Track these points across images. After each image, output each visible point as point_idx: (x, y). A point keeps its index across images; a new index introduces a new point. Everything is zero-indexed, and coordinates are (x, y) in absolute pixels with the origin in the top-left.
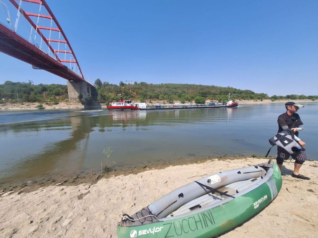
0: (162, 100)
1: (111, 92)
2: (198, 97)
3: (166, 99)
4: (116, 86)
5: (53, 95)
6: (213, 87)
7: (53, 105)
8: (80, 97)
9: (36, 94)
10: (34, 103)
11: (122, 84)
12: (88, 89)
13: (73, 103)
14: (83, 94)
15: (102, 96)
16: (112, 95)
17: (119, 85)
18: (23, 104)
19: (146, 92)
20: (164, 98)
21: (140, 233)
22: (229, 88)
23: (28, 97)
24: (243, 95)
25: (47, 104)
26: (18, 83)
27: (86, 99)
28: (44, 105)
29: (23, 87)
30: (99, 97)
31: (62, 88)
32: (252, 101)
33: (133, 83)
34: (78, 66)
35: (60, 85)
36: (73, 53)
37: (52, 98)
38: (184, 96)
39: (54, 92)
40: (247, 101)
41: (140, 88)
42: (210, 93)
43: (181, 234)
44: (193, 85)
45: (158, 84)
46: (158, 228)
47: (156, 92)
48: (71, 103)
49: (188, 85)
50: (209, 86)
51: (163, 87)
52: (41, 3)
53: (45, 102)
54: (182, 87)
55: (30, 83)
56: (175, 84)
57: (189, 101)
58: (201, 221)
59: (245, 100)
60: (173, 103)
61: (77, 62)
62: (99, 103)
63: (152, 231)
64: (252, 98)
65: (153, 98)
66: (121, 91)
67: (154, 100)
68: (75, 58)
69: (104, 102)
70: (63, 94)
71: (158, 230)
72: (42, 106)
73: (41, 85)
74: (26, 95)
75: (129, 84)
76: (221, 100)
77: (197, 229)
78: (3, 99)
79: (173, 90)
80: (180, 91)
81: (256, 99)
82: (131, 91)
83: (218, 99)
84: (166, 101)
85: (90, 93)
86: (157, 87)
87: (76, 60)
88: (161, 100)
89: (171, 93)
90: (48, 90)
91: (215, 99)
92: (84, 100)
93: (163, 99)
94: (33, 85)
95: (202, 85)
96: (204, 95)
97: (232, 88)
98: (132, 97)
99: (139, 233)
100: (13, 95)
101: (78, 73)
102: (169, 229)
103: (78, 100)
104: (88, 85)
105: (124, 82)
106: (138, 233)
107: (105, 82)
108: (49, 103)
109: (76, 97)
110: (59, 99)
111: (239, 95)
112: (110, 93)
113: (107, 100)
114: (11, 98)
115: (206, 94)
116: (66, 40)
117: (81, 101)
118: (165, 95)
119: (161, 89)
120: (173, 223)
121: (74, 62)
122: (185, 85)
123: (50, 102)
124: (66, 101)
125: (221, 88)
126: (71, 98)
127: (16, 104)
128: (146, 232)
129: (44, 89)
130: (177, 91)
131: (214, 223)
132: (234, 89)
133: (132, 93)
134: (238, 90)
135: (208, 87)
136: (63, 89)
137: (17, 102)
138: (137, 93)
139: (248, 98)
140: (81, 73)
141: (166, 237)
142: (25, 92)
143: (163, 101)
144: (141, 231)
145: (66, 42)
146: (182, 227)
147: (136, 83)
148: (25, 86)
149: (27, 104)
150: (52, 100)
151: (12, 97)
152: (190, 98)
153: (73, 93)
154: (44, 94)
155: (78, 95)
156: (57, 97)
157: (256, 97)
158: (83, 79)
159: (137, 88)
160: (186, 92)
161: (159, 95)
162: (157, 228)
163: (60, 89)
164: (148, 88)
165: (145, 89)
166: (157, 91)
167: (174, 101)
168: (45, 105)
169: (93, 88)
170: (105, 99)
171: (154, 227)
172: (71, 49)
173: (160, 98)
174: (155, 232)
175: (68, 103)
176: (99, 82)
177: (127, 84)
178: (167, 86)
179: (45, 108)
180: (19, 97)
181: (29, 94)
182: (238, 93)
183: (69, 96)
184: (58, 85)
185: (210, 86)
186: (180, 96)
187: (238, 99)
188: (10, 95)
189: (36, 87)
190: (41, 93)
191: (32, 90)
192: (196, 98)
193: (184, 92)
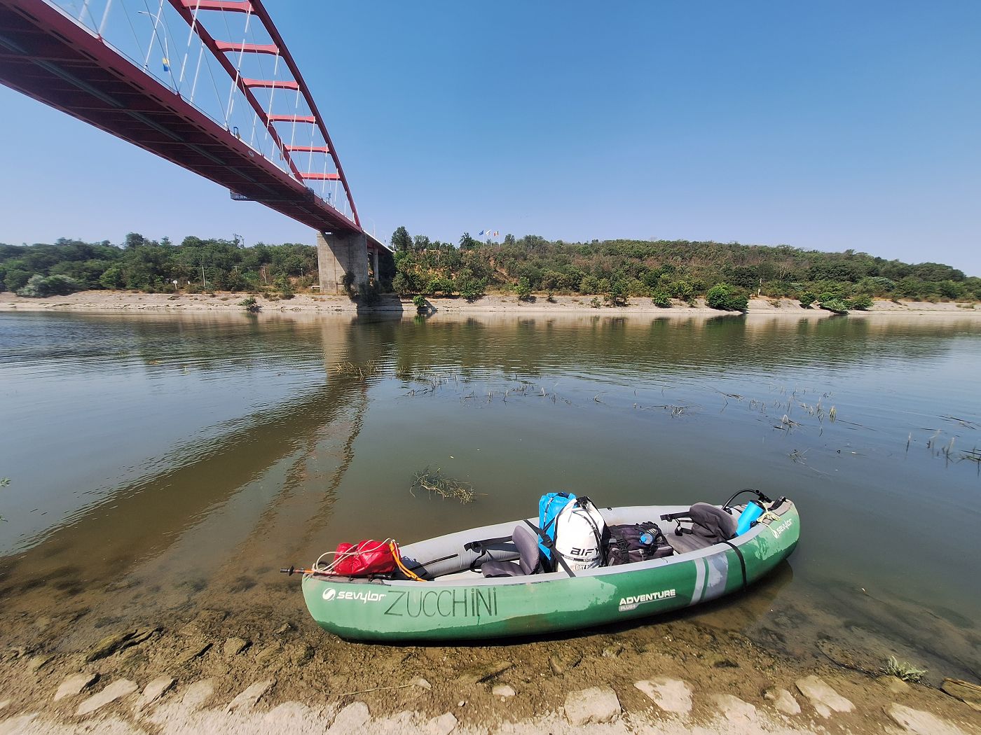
0: (590, 294)
1: (434, 265)
2: (720, 287)
3: (604, 290)
4: (451, 247)
5: (284, 274)
6: (786, 252)
7: (282, 301)
8: (348, 280)
9: (245, 271)
10: (237, 295)
11: (468, 243)
12: (371, 257)
13: (329, 297)
14: (356, 271)
15: (406, 276)
16: (436, 275)
17: (457, 245)
18: (214, 296)
19: (540, 267)
20: (595, 287)
21: (342, 595)
22: (850, 256)
23: (225, 277)
24: (912, 281)
25: (267, 296)
26: (212, 242)
27: (362, 286)
28: (260, 300)
29: (219, 251)
30: (397, 281)
31: (307, 255)
32: (952, 305)
33: (501, 240)
34: (346, 189)
35: (302, 247)
36: (332, 151)
37: (280, 281)
38: (666, 282)
39: (286, 265)
40: (925, 305)
41: (522, 254)
42: (768, 274)
43: (416, 615)
44: (707, 245)
45: (583, 242)
46: (377, 595)
47: (572, 267)
48: (325, 297)
49: (686, 244)
50: (768, 249)
51: (596, 252)
52: (250, 9)
53: (263, 290)
54: (663, 250)
55: (237, 241)
56: (638, 242)
57: (685, 300)
58: (465, 602)
59: (917, 300)
60: (626, 306)
61: (342, 179)
62: (397, 297)
63: (364, 597)
64: (949, 295)
65: (559, 289)
66: (462, 265)
67: (564, 294)
68: (338, 166)
69: (411, 297)
70: (306, 270)
71: (375, 597)
72: (254, 301)
73: (260, 246)
74: (222, 272)
75: (489, 242)
76: (813, 299)
77: (454, 615)
78: (175, 282)
79: (629, 261)
80: (653, 265)
81: (968, 300)
82: (492, 263)
83: (802, 294)
84: (601, 298)
85: (377, 270)
86: (578, 252)
87: (341, 172)
88: (585, 294)
89: (621, 272)
90: (274, 259)
91: (787, 296)
92: (358, 289)
93: (594, 289)
94: (242, 246)
95: (742, 243)
96: (744, 280)
97: (863, 256)
98: (496, 282)
99: (339, 594)
100: (196, 272)
101: (343, 210)
102: (396, 602)
103: (341, 287)
104: (373, 244)
105: (475, 237)
106: (337, 595)
107: (419, 237)
108: (273, 294)
109: (339, 280)
110: (296, 285)
111: (894, 283)
112: (430, 270)
113: (420, 290)
114: (192, 279)
115: (752, 276)
116: (315, 112)
117: (349, 290)
118: (600, 278)
119: (590, 259)
120: (407, 593)
121: (336, 179)
122: (675, 244)
123: (274, 291)
124: (314, 291)
125: (814, 257)
126: (325, 282)
127: (198, 296)
128: (353, 596)
129: (265, 256)
130: (646, 264)
131: (496, 613)
132: (870, 259)
133: (496, 271)
134: (892, 263)
135: (762, 252)
136: (308, 258)
137: (203, 289)
138: (511, 271)
139: (932, 296)
140: (354, 211)
141: (386, 613)
142: (219, 265)
143: (592, 297)
144: (344, 593)
145: (315, 121)
146: (422, 604)
147: (509, 239)
148: (223, 248)
149: (223, 294)
150: (279, 285)
151: (194, 277)
152: (688, 289)
153: (331, 269)
154: (264, 269)
155: (344, 273)
156: (294, 280)
157: (970, 291)
158: (357, 228)
159: (514, 256)
160: (678, 268)
161: (580, 277)
162: (373, 595)
163: (301, 257)
164: (548, 254)
165: (536, 258)
166: (576, 264)
167: (631, 299)
168: (263, 298)
169: (384, 253)
170: (414, 287)
171: (370, 592)
172: (328, 140)
173: (583, 286)
174: (369, 599)
175: (317, 297)
176: (402, 238)
177: (485, 242)
178: (612, 249)
179: (260, 307)
180: (208, 278)
181: (229, 269)
182: (886, 274)
183: (321, 278)
184: (297, 245)
185: (773, 250)
186: (652, 283)
187: (887, 297)
188: (191, 271)
189: (247, 252)
190: (257, 267)
191: (237, 259)
192: (711, 291)
193: (669, 269)
